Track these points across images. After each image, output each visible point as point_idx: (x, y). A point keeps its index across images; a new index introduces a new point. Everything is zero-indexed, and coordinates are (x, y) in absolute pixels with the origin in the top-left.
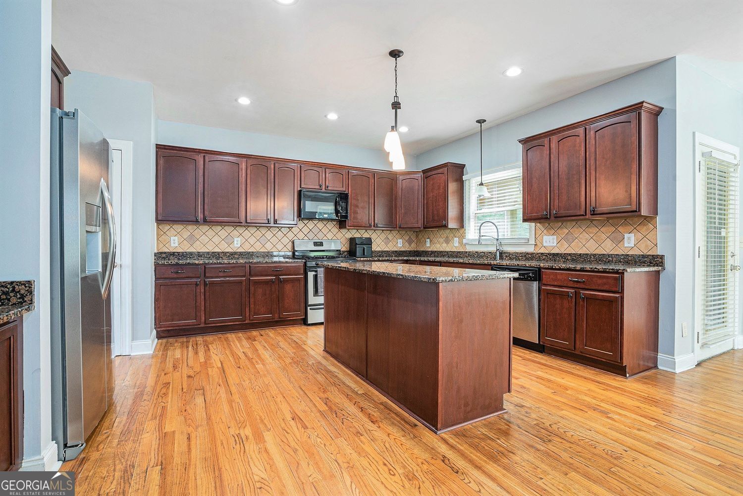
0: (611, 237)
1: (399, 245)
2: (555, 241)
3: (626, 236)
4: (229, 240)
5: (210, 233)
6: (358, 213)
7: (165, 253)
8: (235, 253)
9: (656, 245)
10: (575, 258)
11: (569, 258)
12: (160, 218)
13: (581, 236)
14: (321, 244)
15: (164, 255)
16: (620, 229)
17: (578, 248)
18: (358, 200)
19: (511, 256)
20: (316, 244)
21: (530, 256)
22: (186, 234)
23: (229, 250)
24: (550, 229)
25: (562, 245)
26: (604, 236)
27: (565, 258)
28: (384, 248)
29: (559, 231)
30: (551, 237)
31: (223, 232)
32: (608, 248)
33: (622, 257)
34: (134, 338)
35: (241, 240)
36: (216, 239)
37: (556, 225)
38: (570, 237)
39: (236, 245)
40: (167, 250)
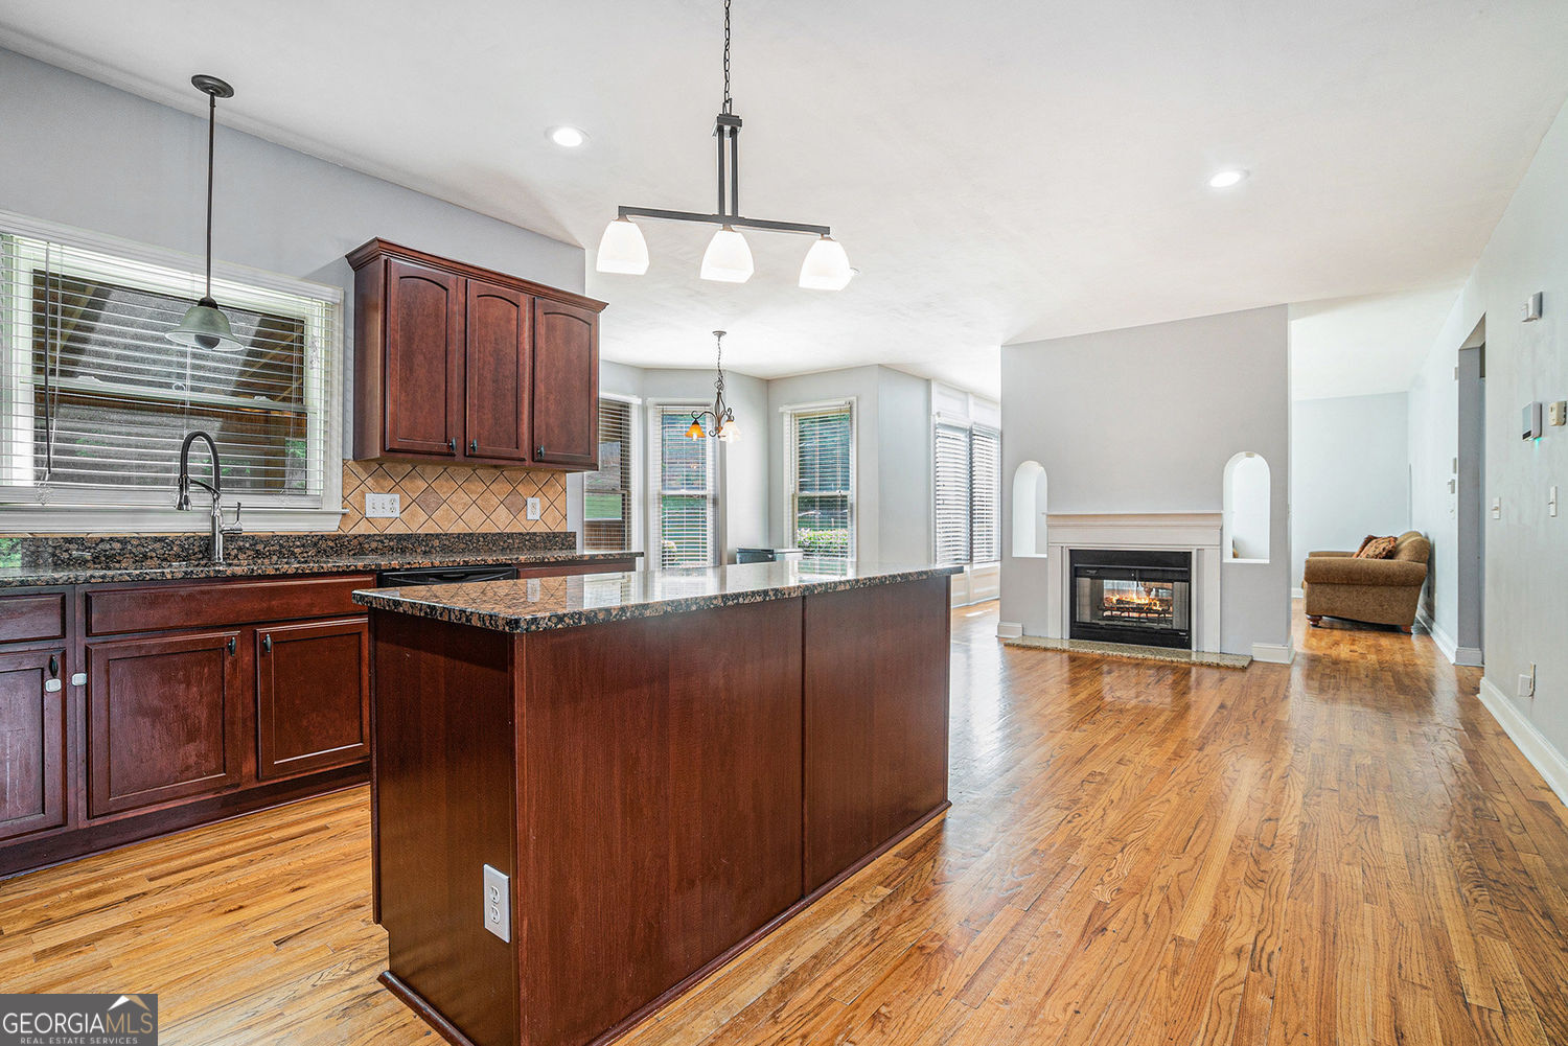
0: (507, 502)
2: (397, 505)
3: (530, 500)
9: (565, 517)
10: (447, 543)
11: (436, 543)
13: (454, 497)
16: (520, 488)
17: (450, 521)
19: (260, 547)
21: (332, 544)
24: (383, 477)
25: (413, 515)
26: (495, 501)
27: (428, 545)
29: (406, 484)
30: (388, 497)
32: (501, 521)
33: (528, 538)
37: (399, 469)
38: (432, 499)
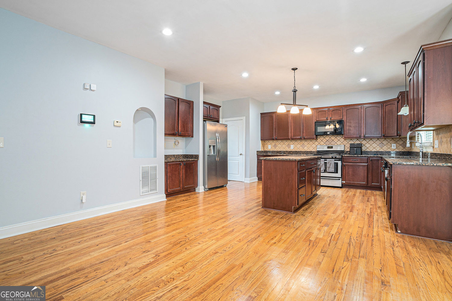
1: (393, 148)
2: (438, 144)
4: (289, 146)
5: (282, 143)
6: (351, 130)
7: (266, 151)
8: (291, 151)
12: (262, 139)
14: (332, 147)
15: (266, 152)
18: (351, 123)
20: (328, 147)
22: (273, 144)
23: (289, 150)
26: (448, 140)
28: (372, 149)
31: (286, 143)
32: (449, 149)
34: (245, 177)
35: (294, 146)
36: (284, 146)
39: (291, 148)
40: (267, 150)
